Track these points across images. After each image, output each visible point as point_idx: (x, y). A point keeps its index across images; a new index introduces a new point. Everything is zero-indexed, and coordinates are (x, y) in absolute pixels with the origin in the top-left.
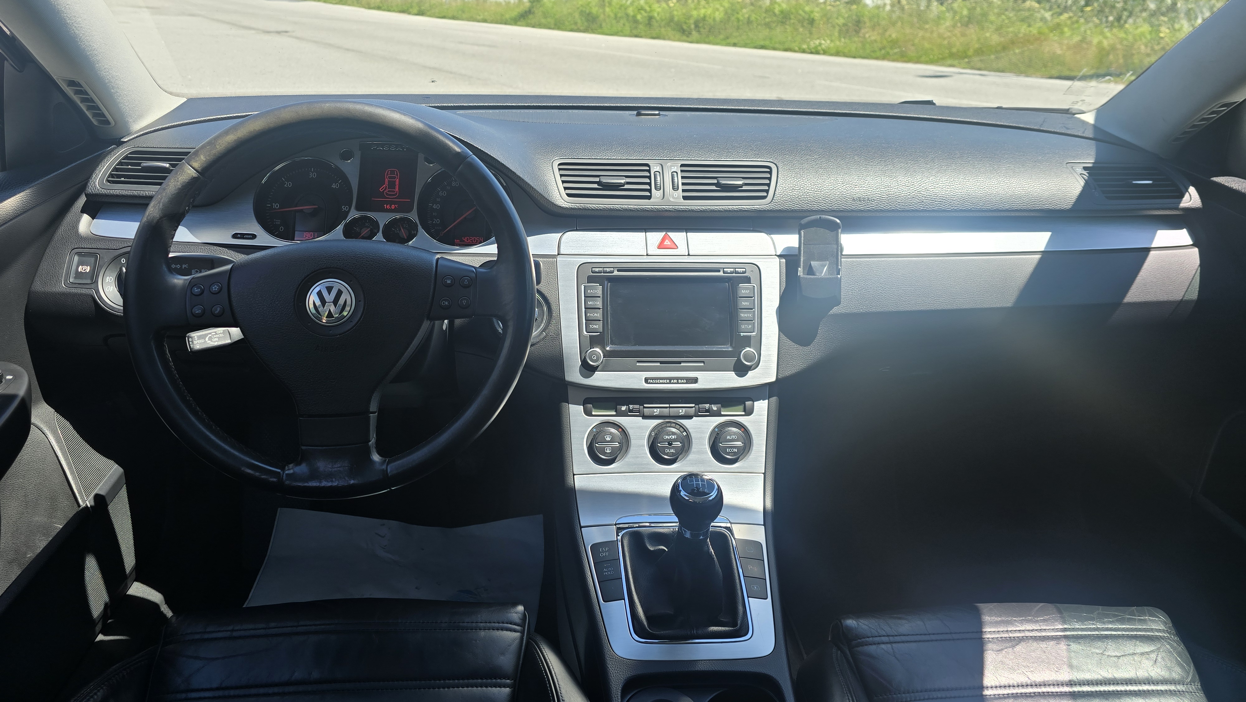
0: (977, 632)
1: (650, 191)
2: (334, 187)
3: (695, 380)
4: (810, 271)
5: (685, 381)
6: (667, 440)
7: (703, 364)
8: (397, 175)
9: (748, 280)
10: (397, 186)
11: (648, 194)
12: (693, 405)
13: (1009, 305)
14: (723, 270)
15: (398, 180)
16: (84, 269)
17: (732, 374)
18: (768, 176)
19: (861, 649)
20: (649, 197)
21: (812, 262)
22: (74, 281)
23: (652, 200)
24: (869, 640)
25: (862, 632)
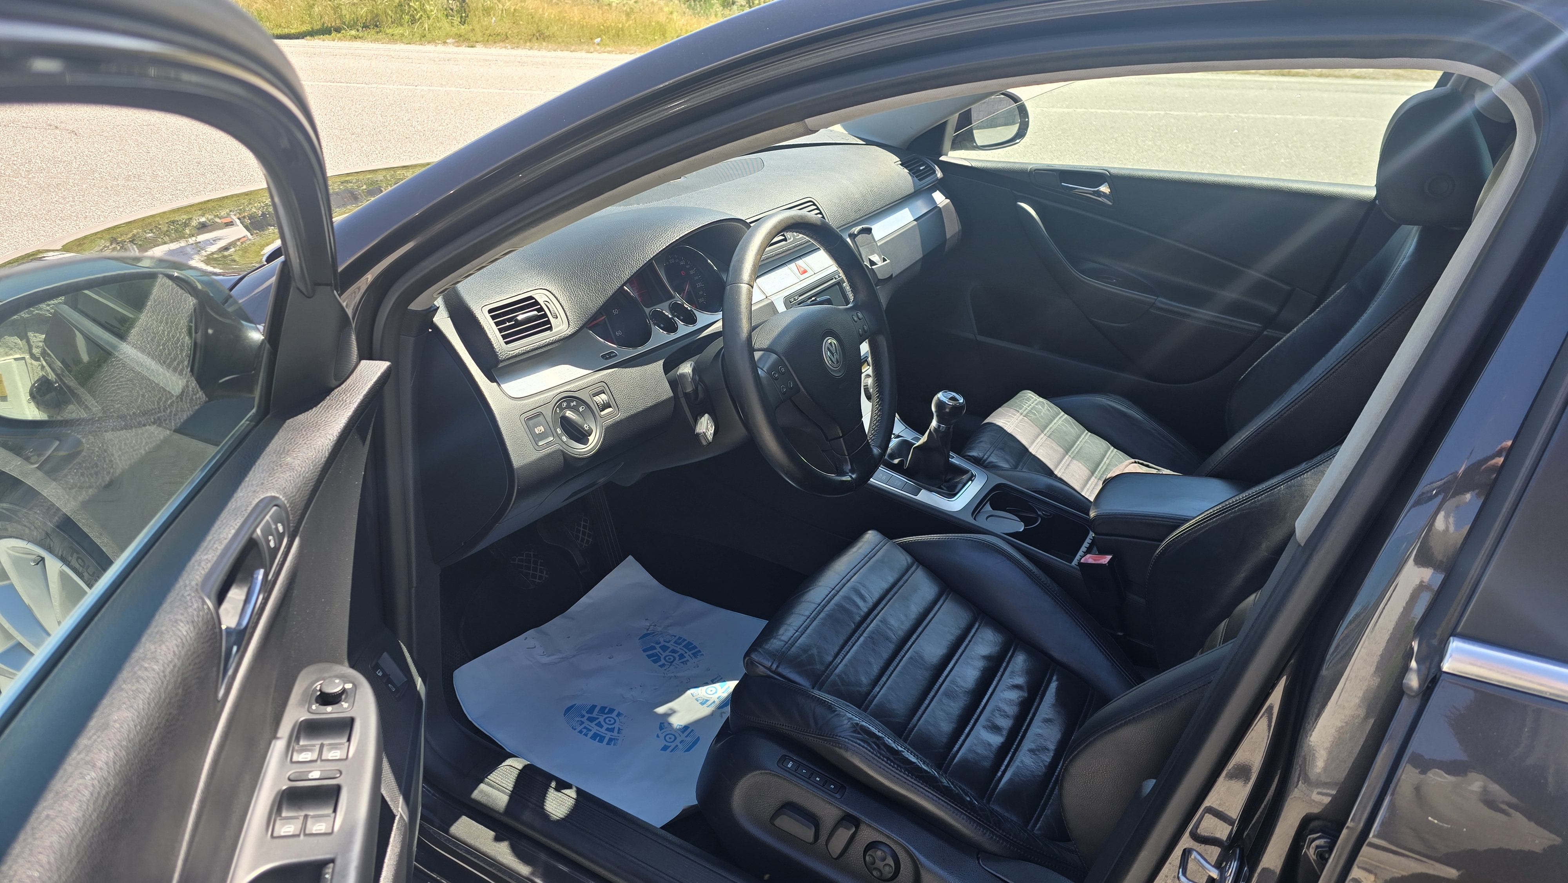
4: (872, 263)
16: (540, 430)
18: (815, 207)
19: (987, 461)
20: (785, 240)
21: (870, 257)
22: (540, 443)
23: (788, 241)
24: (986, 457)
25: (981, 455)
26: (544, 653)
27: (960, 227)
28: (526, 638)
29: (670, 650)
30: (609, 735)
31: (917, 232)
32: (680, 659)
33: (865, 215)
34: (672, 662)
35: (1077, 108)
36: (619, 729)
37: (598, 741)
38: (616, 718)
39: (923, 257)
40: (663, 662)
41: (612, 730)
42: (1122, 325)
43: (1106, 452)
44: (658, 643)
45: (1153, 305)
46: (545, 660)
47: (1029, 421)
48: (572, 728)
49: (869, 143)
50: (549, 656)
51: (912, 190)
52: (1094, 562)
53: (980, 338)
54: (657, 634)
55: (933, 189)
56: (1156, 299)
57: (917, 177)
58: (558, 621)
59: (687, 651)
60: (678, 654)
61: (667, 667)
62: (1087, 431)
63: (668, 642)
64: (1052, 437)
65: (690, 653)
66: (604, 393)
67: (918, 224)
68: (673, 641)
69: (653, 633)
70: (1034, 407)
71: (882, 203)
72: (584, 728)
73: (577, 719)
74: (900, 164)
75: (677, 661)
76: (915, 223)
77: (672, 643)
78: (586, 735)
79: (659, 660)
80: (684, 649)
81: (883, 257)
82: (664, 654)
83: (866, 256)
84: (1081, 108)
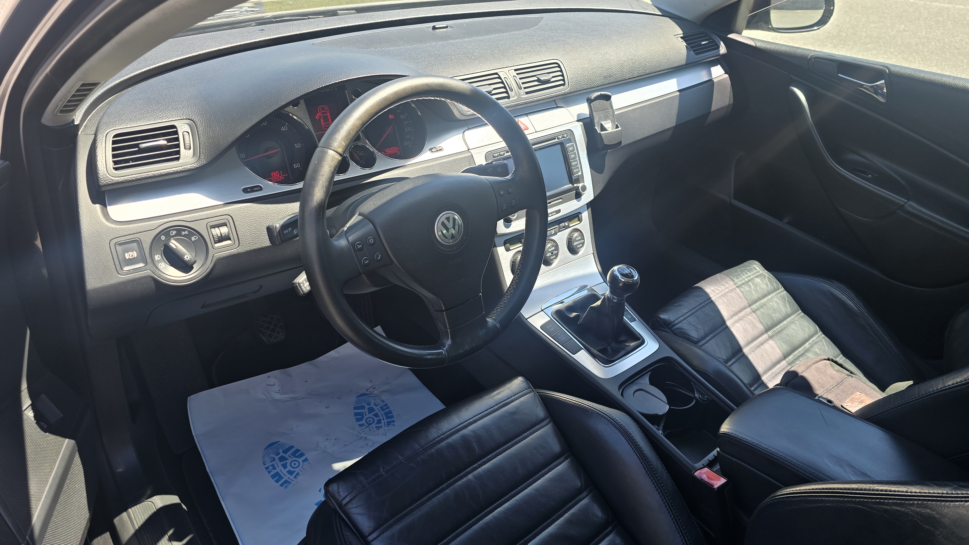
0: (709, 299)
1: (507, 92)
2: (283, 129)
3: (559, 211)
4: (603, 128)
5: (555, 213)
6: (550, 252)
7: (561, 200)
8: (327, 110)
9: (569, 141)
10: (330, 119)
11: (505, 95)
12: (557, 226)
13: (674, 125)
14: (558, 138)
15: (329, 114)
16: (131, 255)
17: (575, 201)
18: (559, 69)
19: (676, 327)
20: (508, 97)
21: (602, 122)
22: (126, 268)
23: (511, 99)
24: (677, 322)
25: (672, 319)
26: (279, 391)
27: (732, 102)
28: (269, 376)
29: (374, 413)
30: (286, 477)
31: (677, 102)
32: (377, 423)
33: (616, 82)
34: (370, 424)
35: (957, 5)
36: (298, 474)
37: (275, 481)
38: (301, 463)
39: (675, 126)
40: (364, 422)
41: (291, 473)
42: (863, 219)
43: (811, 337)
44: (369, 404)
45: (901, 207)
46: (278, 396)
47: (740, 293)
48: (263, 463)
49: (665, 14)
50: (284, 394)
51: (684, 62)
52: (707, 480)
53: (736, 203)
54: (372, 396)
55: (714, 63)
56: (906, 203)
57: (694, 51)
58: (305, 367)
59: (385, 418)
60: (378, 418)
61: (364, 427)
62: (800, 311)
63: (376, 406)
64: (758, 312)
65: (386, 421)
66: (226, 225)
67: (680, 94)
68: (380, 406)
69: (370, 394)
70: (753, 279)
71: (642, 72)
72: (271, 465)
73: (272, 455)
74: (682, 38)
75: (374, 425)
76: (678, 93)
77: (378, 407)
78: (269, 472)
79: (361, 419)
80: (384, 415)
81: (616, 123)
82: (368, 416)
83: (598, 122)
84: (961, 5)
